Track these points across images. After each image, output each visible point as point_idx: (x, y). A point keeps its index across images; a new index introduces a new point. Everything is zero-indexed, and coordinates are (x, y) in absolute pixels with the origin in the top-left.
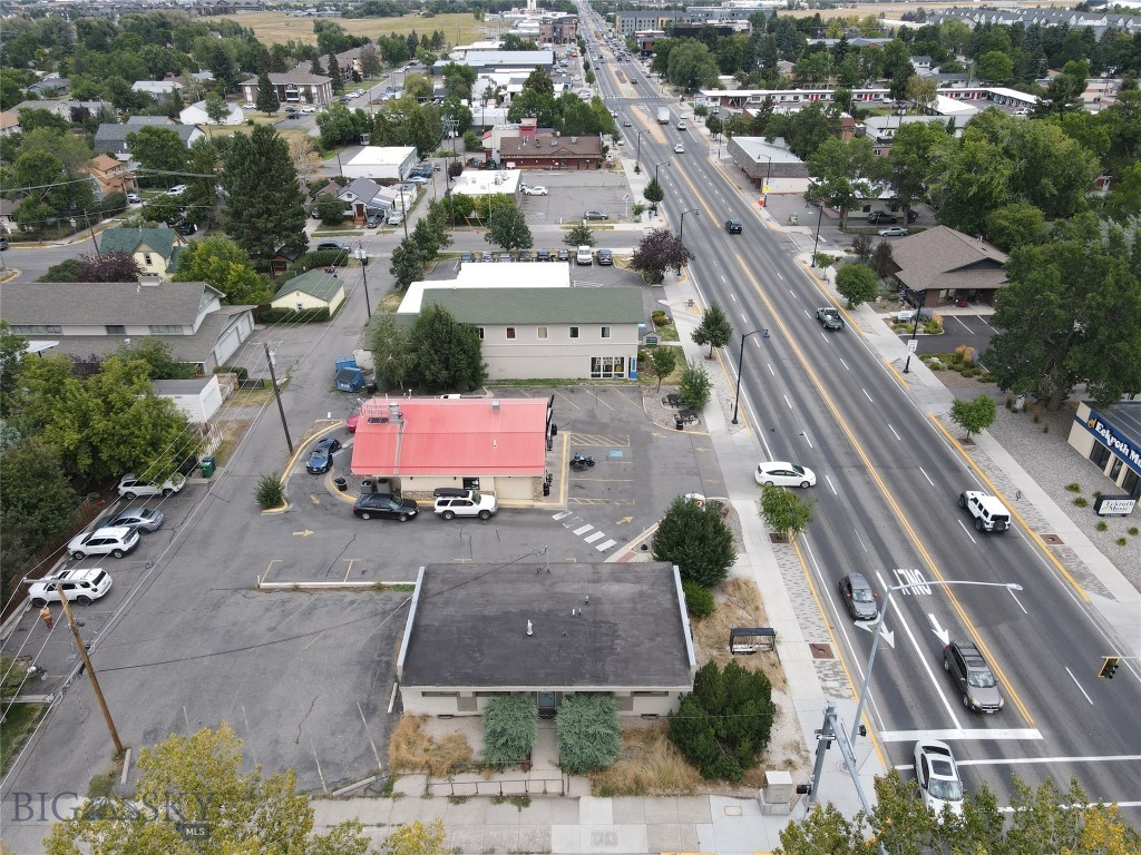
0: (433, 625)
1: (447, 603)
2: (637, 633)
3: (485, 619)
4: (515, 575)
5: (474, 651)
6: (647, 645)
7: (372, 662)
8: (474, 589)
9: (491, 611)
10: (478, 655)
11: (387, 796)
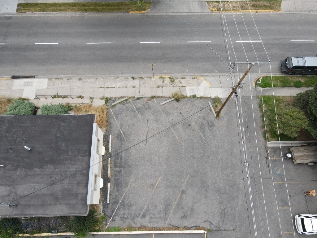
7: (124, 167)
11: (107, 98)
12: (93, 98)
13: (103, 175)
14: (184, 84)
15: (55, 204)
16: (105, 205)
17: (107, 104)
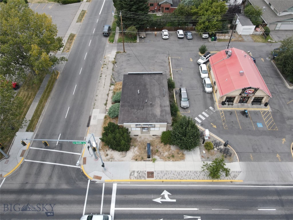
1: (151, 79)
8: (156, 83)
11: (110, 85)
14: (108, 61)
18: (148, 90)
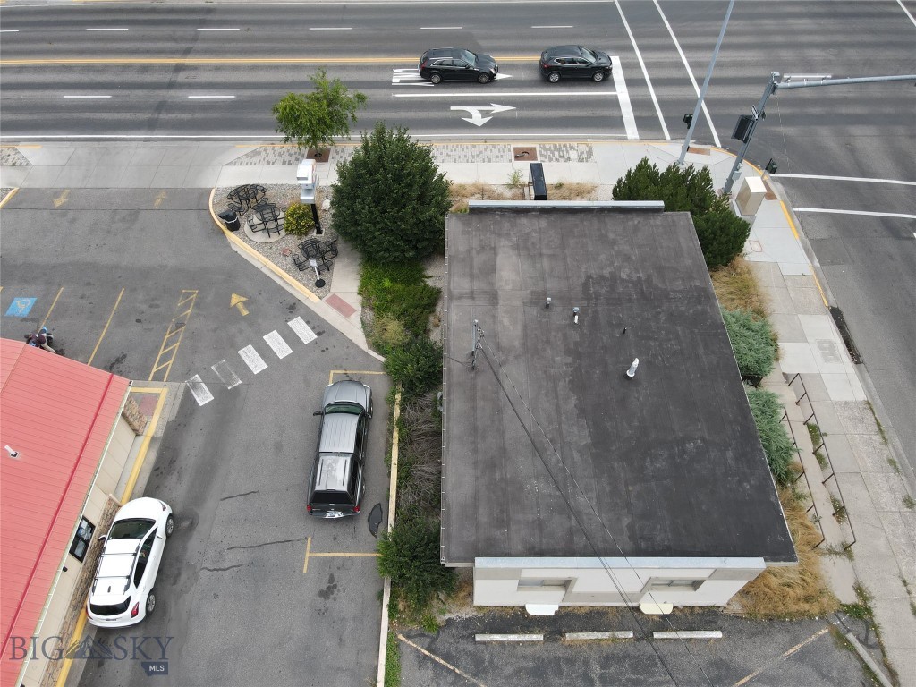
0: (631, 527)
1: (566, 508)
2: (602, 257)
3: (601, 441)
4: (480, 403)
5: (684, 451)
6: (627, 247)
8: (524, 466)
9: (580, 435)
10: (690, 446)
11: (868, 611)
12: (851, 557)
13: (567, 614)
15: (475, 464)
16: (468, 628)
17: (845, 612)
18: (573, 401)
